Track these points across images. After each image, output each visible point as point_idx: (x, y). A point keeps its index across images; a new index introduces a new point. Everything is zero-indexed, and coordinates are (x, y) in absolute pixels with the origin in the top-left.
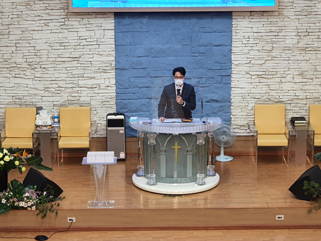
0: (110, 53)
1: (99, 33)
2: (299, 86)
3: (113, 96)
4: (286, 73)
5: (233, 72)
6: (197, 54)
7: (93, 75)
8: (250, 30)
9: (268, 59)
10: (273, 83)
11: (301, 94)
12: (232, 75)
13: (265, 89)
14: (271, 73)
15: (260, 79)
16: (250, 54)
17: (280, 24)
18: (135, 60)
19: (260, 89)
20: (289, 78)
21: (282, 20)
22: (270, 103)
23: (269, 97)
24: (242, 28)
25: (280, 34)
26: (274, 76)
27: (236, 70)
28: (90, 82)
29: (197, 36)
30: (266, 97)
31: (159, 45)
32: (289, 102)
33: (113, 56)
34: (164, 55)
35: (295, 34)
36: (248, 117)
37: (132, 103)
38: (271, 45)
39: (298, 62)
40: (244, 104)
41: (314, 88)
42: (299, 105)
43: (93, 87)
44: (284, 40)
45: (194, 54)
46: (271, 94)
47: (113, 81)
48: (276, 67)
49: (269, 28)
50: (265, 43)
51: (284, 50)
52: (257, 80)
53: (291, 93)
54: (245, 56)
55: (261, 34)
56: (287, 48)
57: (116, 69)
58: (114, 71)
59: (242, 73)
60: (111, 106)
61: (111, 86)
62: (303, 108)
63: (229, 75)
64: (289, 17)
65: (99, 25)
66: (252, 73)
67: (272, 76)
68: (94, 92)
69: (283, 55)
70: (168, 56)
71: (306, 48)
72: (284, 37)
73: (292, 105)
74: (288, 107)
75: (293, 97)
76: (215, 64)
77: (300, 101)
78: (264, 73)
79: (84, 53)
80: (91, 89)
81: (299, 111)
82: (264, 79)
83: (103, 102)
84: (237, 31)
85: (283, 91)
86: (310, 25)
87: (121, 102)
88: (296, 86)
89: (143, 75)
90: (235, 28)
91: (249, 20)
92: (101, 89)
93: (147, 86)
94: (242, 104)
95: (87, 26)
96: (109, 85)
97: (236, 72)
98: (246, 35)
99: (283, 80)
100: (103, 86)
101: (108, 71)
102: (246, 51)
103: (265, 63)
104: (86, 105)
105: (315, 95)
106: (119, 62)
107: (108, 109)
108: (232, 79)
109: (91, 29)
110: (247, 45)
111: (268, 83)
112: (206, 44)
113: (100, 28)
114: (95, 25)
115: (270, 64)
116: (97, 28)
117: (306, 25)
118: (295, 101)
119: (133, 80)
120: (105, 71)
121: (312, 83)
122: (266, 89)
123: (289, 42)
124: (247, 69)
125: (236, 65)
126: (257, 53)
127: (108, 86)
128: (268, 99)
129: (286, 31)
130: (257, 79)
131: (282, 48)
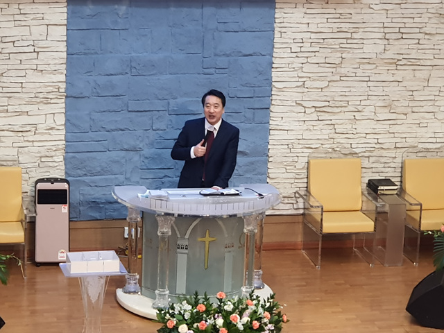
0: (58, 67)
1: (38, 31)
2: (385, 126)
3: (60, 147)
4: (363, 103)
5: (273, 102)
6: (212, 71)
7: (25, 108)
8: (304, 28)
9: (334, 79)
10: (341, 121)
11: (387, 141)
12: (272, 108)
13: (327, 131)
14: (338, 104)
15: (319, 114)
16: (304, 70)
17: (356, 18)
18: (102, 80)
19: (319, 133)
20: (368, 112)
21: (359, 11)
22: (334, 155)
23: (334, 146)
24: (291, 25)
25: (355, 36)
26: (343, 109)
27: (278, 98)
28: (19, 121)
29: (214, 39)
30: (329, 146)
31: (145, 54)
32: (366, 154)
33: (62, 74)
34: (155, 72)
35: (380, 35)
36: (296, 181)
37: (95, 158)
38: (341, 55)
39: (384, 84)
40: (291, 159)
41: (409, 130)
42: (383, 160)
43: (25, 129)
44: (361, 46)
45: (206, 71)
46: (336, 140)
47: (61, 120)
48: (347, 94)
49: (337, 25)
50: (330, 50)
51: (360, 63)
52: (314, 117)
53: (371, 139)
54: (295, 74)
55: (323, 36)
56: (365, 61)
57: (66, 97)
58: (63, 101)
59: (289, 103)
60: (56, 164)
61: (58, 128)
62: (389, 165)
63: (267, 107)
64: (371, 6)
65: (38, 16)
66: (305, 104)
67: (339, 110)
68: (26, 139)
69: (359, 72)
70: (161, 74)
71: (398, 60)
72: (362, 41)
73: (372, 159)
74: (366, 163)
75: (374, 145)
76: (243, 88)
77: (384, 153)
78: (327, 104)
79: (10, 67)
80: (20, 134)
81: (383, 170)
82: (326, 115)
83: (41, 157)
84: (284, 30)
85: (357, 136)
86: (405, 20)
87: (74, 157)
88: (379, 127)
89: (115, 109)
90: (279, 25)
91: (304, 10)
92: (38, 134)
93: (122, 127)
94: (287, 159)
95: (17, 17)
96: (53, 125)
97: (279, 103)
98: (299, 36)
99: (358, 116)
100: (41, 128)
101: (52, 101)
102: (297, 65)
103: (328, 85)
104: (9, 163)
105: (411, 142)
106: (72, 85)
107: (50, 170)
108: (272, 114)
109: (23, 23)
110: (299, 55)
111: (333, 122)
112: (228, 53)
113: (41, 22)
114: (32, 17)
115: (337, 88)
116: (35, 22)
117: (399, 20)
118: (376, 153)
119: (96, 116)
120: (47, 101)
121: (405, 122)
122: (329, 131)
123: (370, 50)
124: (298, 97)
125: (280, 90)
126: (315, 68)
127: (52, 129)
128: (330, 150)
129: (366, 30)
130: (315, 114)
131: (358, 60)
